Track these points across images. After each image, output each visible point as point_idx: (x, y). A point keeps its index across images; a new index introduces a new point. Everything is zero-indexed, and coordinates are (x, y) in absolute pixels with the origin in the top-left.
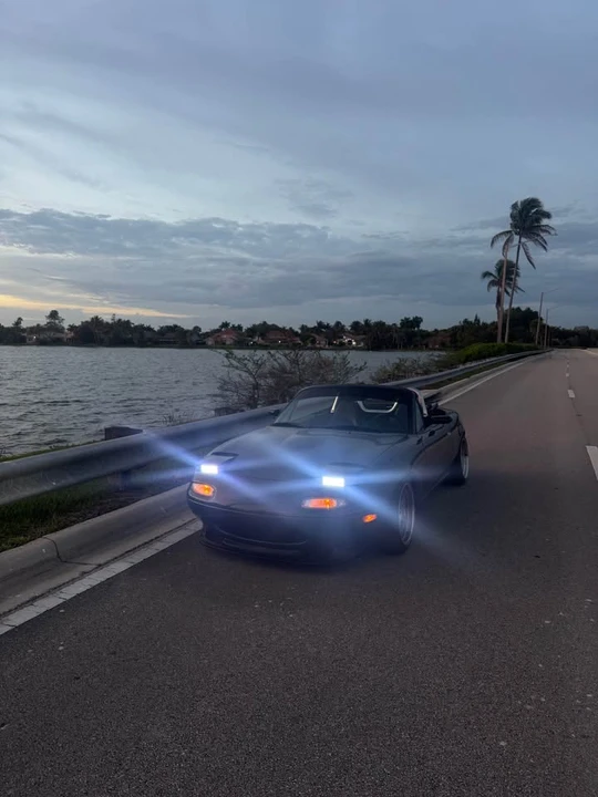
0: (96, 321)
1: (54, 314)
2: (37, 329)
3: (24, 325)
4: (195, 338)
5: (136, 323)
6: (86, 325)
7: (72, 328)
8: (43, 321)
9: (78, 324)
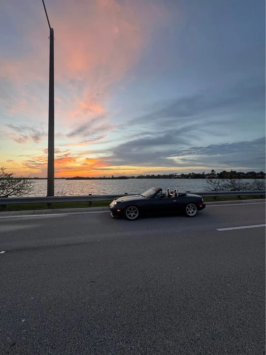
0: (224, 172)
1: (213, 171)
2: (208, 175)
3: (205, 174)
4: (260, 175)
5: (237, 172)
6: (221, 173)
7: (218, 174)
8: (210, 172)
9: (219, 173)
